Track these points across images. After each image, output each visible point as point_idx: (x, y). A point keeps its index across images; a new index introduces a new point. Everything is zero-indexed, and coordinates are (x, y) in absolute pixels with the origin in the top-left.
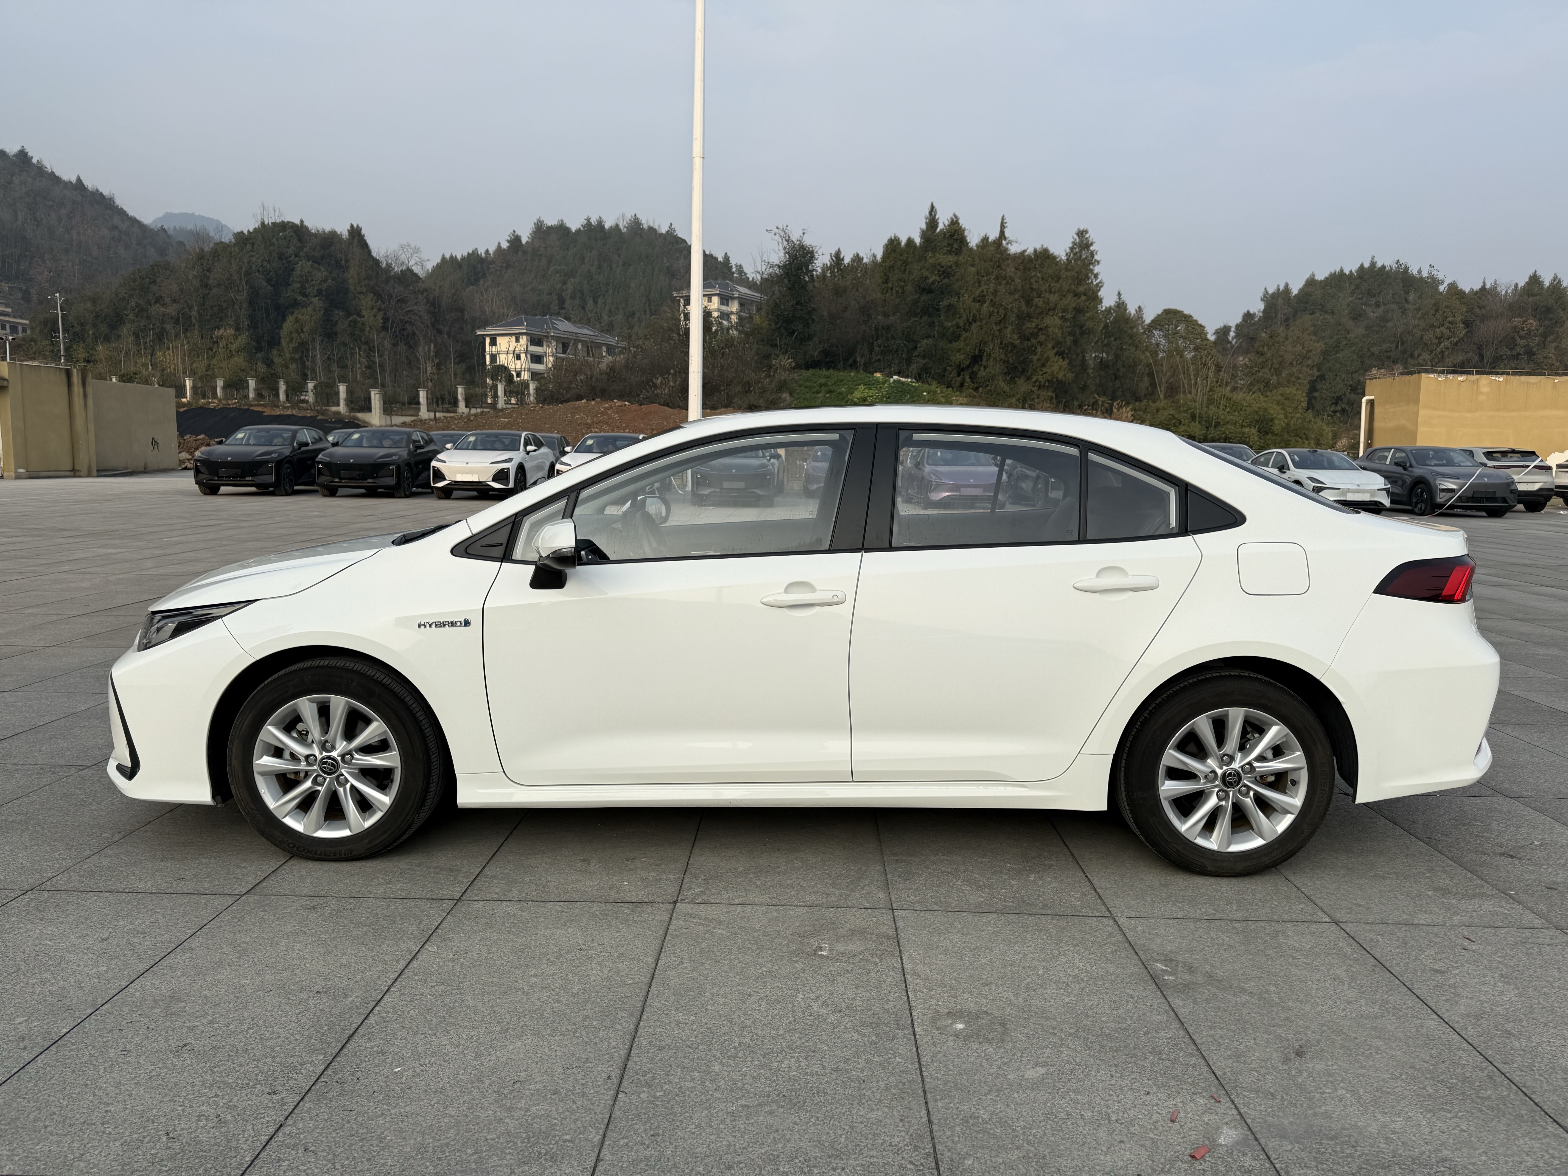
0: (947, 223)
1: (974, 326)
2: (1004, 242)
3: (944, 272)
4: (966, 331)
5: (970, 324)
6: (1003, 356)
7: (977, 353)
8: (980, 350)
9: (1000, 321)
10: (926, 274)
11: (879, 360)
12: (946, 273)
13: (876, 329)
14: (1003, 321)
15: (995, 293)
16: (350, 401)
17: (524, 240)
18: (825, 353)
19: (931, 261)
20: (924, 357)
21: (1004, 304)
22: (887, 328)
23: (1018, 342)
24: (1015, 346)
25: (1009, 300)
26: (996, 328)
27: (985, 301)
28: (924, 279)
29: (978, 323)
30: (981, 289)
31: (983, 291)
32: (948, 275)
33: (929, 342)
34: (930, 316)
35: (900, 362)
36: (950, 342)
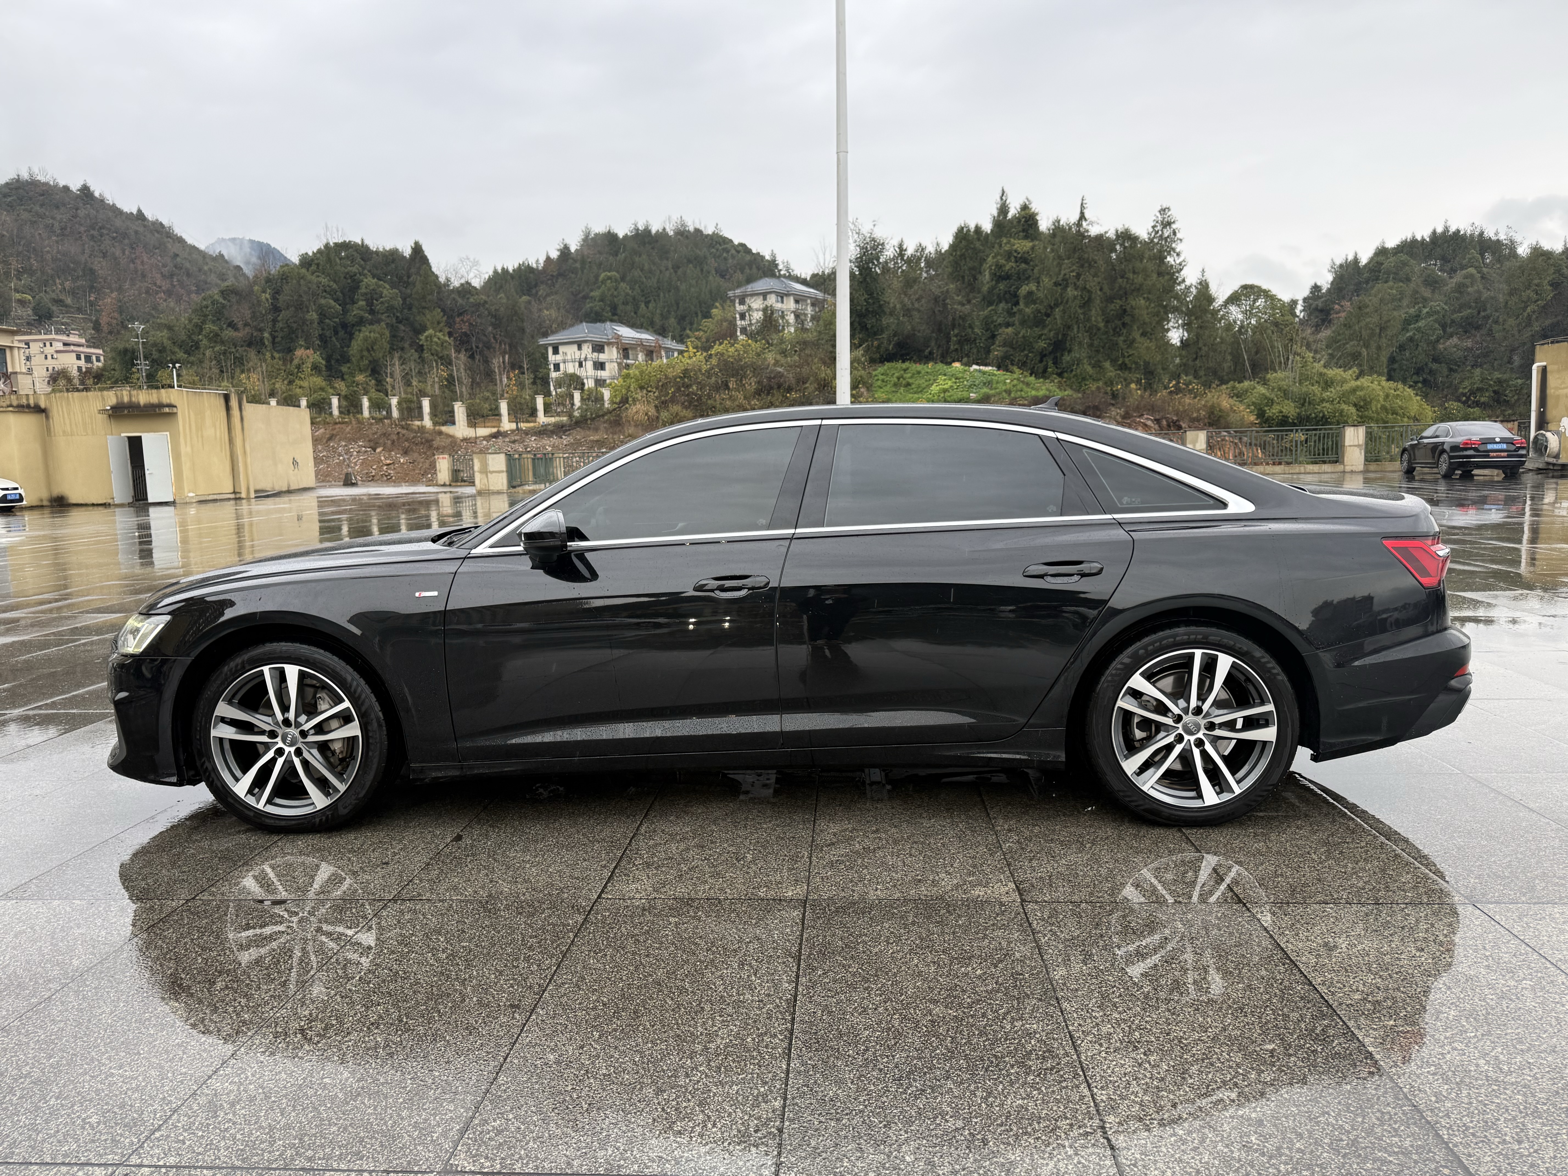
0: (1018, 207)
1: (1057, 310)
2: (1084, 224)
3: (1021, 258)
4: (1048, 315)
5: (1051, 308)
6: (1088, 340)
7: (1060, 337)
8: (1064, 335)
9: (1084, 304)
10: (1003, 262)
11: (956, 350)
12: (1024, 259)
13: (953, 320)
14: (1086, 304)
15: (1078, 276)
16: (434, 414)
17: (573, 249)
18: (900, 345)
19: (1007, 247)
20: (1004, 345)
21: (1088, 286)
22: (963, 318)
23: (1101, 325)
24: (1099, 329)
25: (1092, 283)
26: (1080, 311)
27: (1067, 286)
28: (1000, 267)
29: (1061, 308)
30: (1063, 272)
31: (1065, 275)
32: (1025, 261)
33: (1010, 330)
34: (1007, 302)
35: (978, 351)
36: (1031, 328)
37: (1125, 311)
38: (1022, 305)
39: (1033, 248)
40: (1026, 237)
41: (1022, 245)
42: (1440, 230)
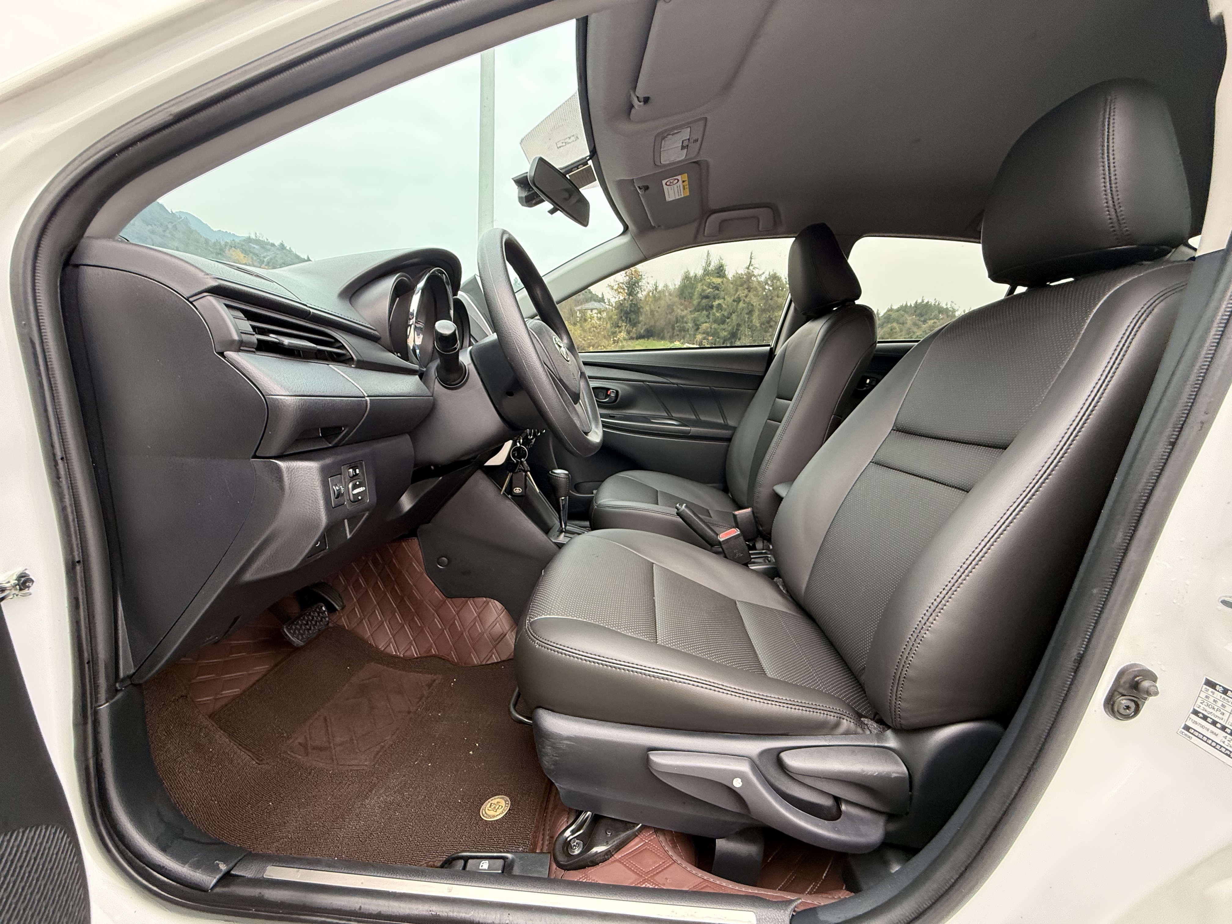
0: (716, 263)
1: (733, 315)
2: (751, 268)
3: (715, 287)
4: (728, 318)
5: (731, 314)
6: (750, 333)
7: (734, 331)
10: (705, 288)
11: (678, 336)
12: (717, 288)
13: (677, 318)
14: (750, 313)
15: (746, 296)
18: (649, 332)
19: (709, 281)
20: (704, 333)
21: (752, 302)
22: (683, 317)
23: (758, 325)
24: (757, 327)
25: (755, 301)
26: (747, 316)
27: (740, 301)
28: (703, 291)
29: (736, 314)
30: (738, 293)
31: (739, 295)
32: (718, 289)
33: (707, 325)
34: (707, 311)
35: (690, 337)
36: (719, 325)
37: (771, 319)
38: (714, 311)
39: (722, 282)
40: (719, 277)
41: (718, 281)
42: (919, 301)
